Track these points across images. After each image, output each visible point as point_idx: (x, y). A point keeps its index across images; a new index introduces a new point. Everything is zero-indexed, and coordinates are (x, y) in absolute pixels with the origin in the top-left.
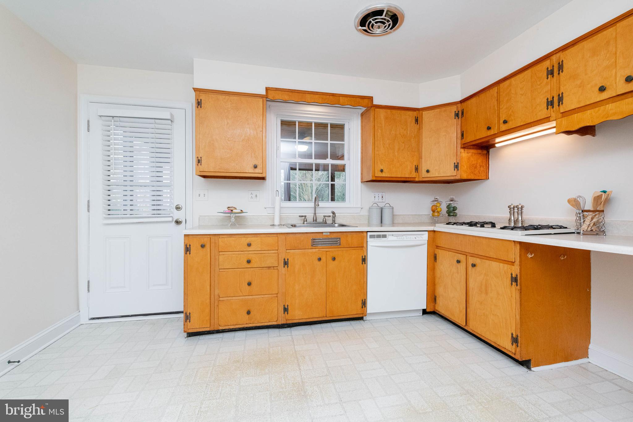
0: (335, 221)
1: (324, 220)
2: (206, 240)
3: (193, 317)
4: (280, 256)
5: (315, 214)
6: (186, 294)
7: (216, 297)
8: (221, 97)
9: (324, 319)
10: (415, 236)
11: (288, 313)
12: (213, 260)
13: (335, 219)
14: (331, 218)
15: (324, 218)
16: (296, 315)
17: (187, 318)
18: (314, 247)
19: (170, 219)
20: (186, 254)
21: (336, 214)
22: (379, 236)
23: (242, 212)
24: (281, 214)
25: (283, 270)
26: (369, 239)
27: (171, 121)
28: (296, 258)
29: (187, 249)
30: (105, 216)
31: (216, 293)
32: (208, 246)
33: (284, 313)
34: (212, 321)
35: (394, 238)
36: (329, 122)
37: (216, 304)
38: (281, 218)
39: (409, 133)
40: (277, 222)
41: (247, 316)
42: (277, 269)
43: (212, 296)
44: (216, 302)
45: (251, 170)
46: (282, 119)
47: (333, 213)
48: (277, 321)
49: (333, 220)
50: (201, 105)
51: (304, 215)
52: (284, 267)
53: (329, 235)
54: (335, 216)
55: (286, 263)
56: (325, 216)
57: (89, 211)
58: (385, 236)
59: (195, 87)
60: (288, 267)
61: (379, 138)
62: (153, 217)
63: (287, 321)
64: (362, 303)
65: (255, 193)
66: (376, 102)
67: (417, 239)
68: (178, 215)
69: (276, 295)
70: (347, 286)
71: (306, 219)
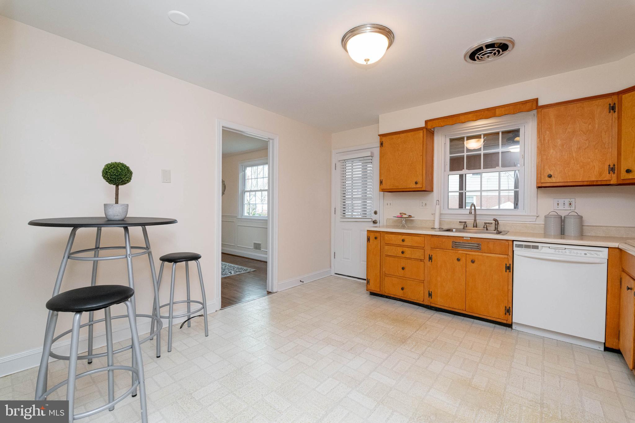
0: (497, 229)
1: (485, 226)
2: (378, 235)
3: (371, 282)
4: (426, 252)
5: (475, 220)
6: (367, 267)
7: (384, 273)
8: (394, 136)
9: (464, 312)
10: (586, 252)
11: (431, 298)
12: (382, 248)
13: (497, 226)
14: (493, 225)
15: (485, 225)
16: (439, 302)
17: (368, 282)
18: (454, 249)
19: (370, 220)
20: (368, 242)
21: (499, 222)
22: (527, 247)
23: (410, 216)
24: (441, 220)
25: (428, 263)
26: (515, 249)
27: (372, 157)
28: (439, 256)
29: (368, 239)
30: (341, 217)
31: (384, 271)
32: (379, 239)
33: (429, 297)
34: (381, 288)
35: (552, 251)
36: (500, 130)
37: (383, 278)
38: (440, 223)
39: (597, 126)
40: (437, 226)
41: (402, 291)
42: (424, 262)
43: (381, 272)
44: (383, 276)
45: (413, 186)
46: (451, 138)
47: (495, 220)
48: (423, 301)
49: (495, 228)
50: (383, 145)
51: (464, 221)
52: (429, 261)
53: (470, 240)
54: (498, 223)
55: (430, 258)
56: (486, 223)
57: (335, 214)
58: (537, 247)
59: (380, 133)
60: (432, 261)
61: (547, 141)
62: (363, 218)
63: (431, 304)
64: (505, 310)
65: (424, 202)
66: (541, 103)
67: (588, 255)
68: (375, 217)
69: (422, 282)
70: (488, 290)
71: (466, 224)
